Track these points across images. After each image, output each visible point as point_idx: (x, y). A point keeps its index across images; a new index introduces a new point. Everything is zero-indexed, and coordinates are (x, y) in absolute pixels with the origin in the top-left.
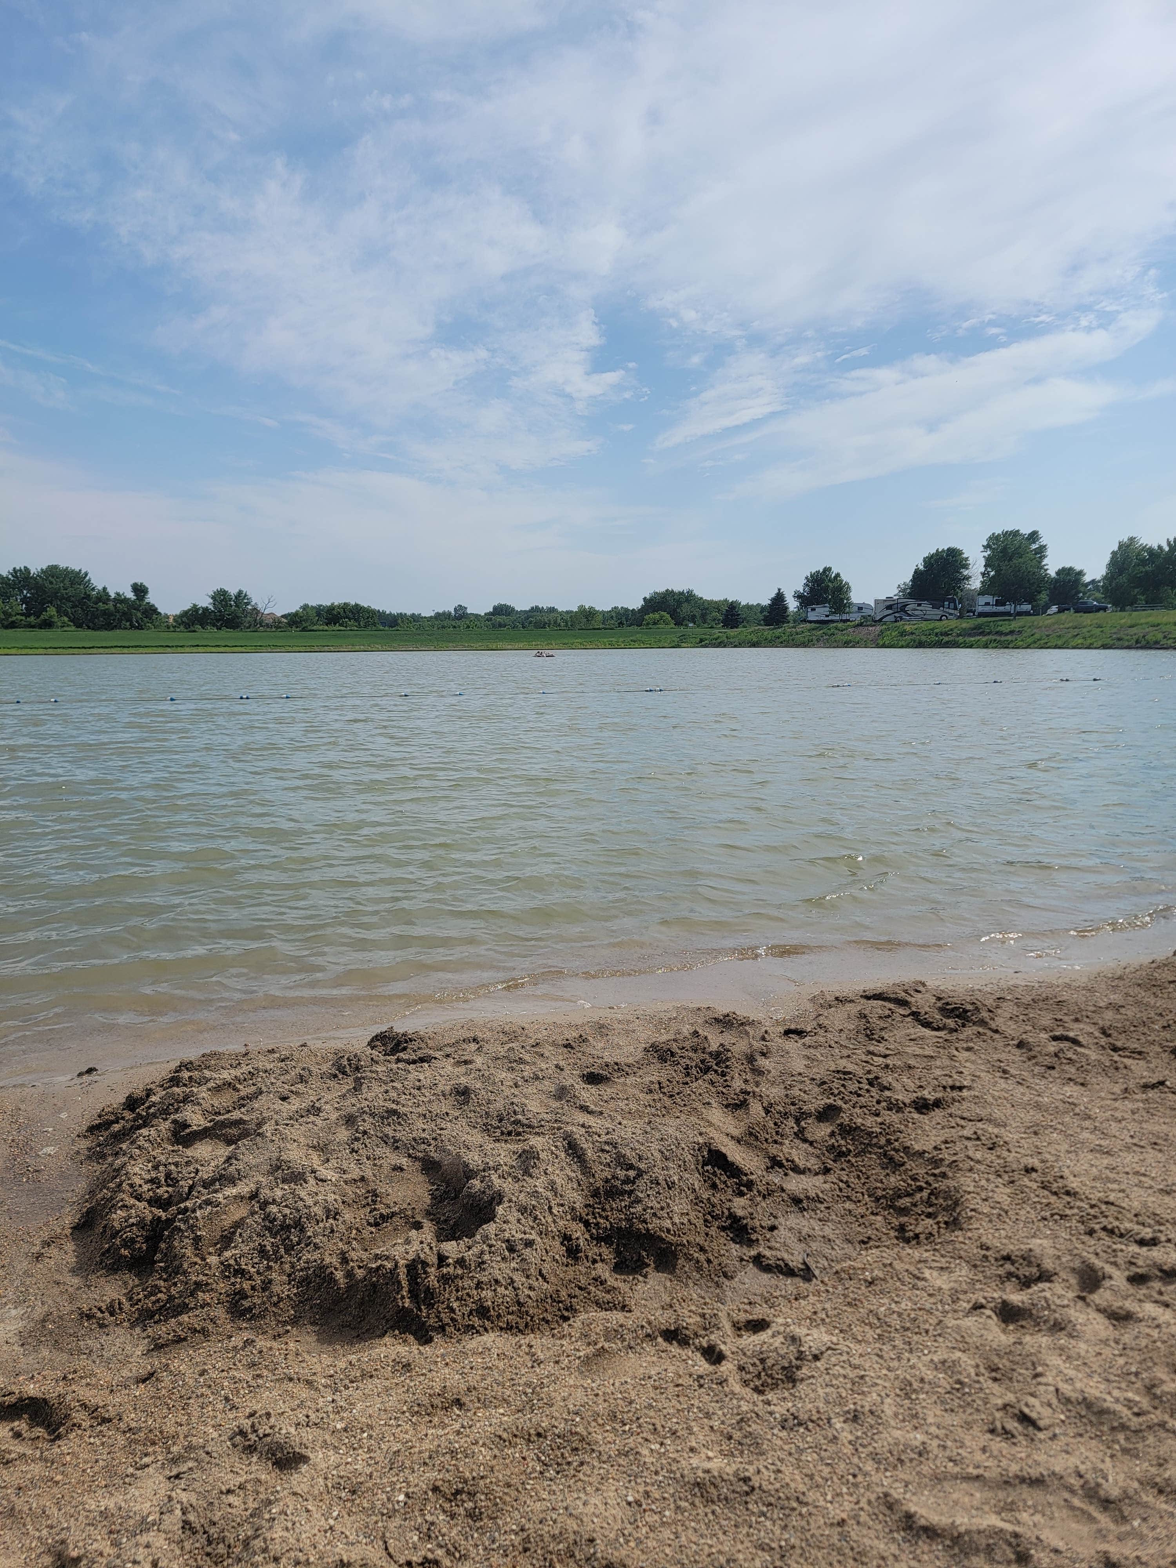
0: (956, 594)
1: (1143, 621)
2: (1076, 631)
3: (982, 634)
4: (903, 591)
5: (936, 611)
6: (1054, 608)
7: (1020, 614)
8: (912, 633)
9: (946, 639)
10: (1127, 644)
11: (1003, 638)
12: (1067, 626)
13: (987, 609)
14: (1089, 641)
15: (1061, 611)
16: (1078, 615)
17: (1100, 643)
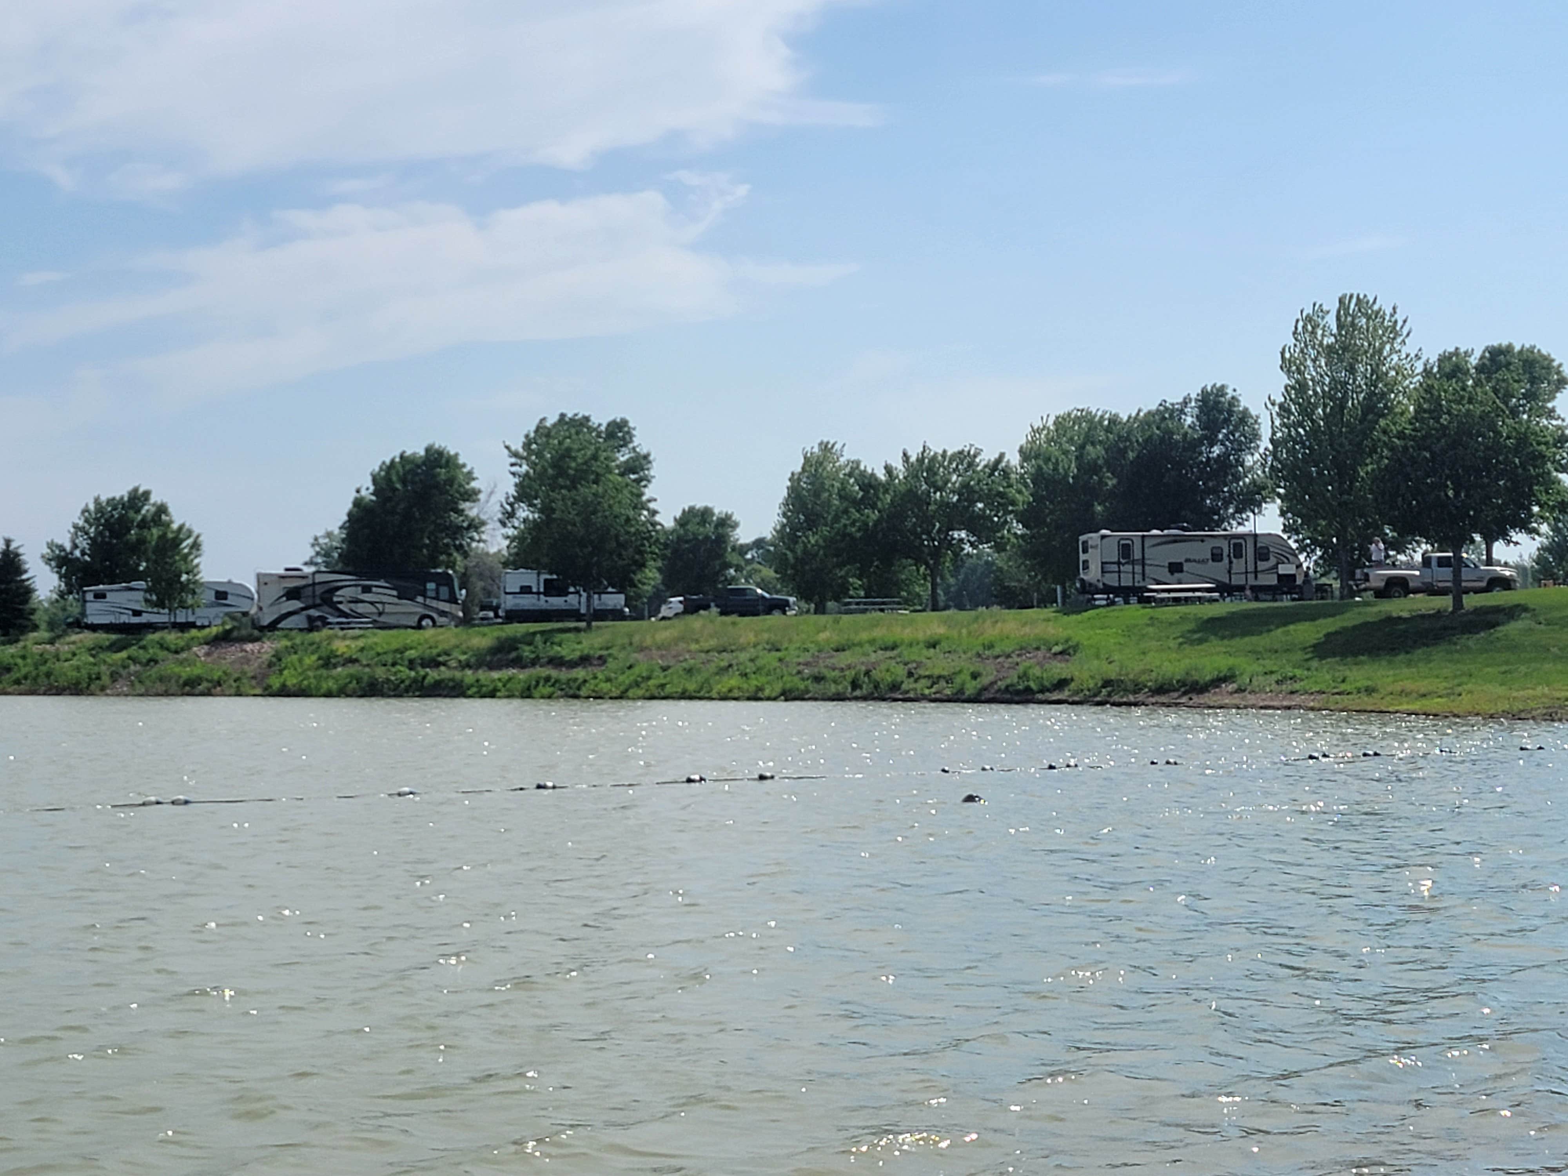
0: (452, 565)
1: (864, 636)
2: (725, 659)
3: (519, 663)
4: (327, 553)
5: (407, 606)
6: (676, 602)
7: (602, 615)
8: (352, 661)
9: (433, 675)
10: (833, 689)
11: (563, 674)
12: (706, 645)
13: (527, 602)
14: (754, 682)
15: (691, 609)
16: (728, 619)
17: (778, 688)
